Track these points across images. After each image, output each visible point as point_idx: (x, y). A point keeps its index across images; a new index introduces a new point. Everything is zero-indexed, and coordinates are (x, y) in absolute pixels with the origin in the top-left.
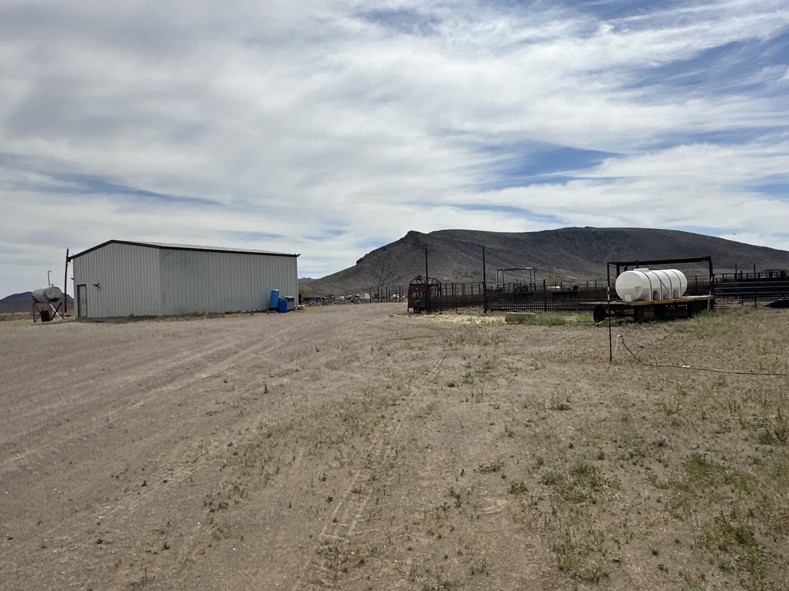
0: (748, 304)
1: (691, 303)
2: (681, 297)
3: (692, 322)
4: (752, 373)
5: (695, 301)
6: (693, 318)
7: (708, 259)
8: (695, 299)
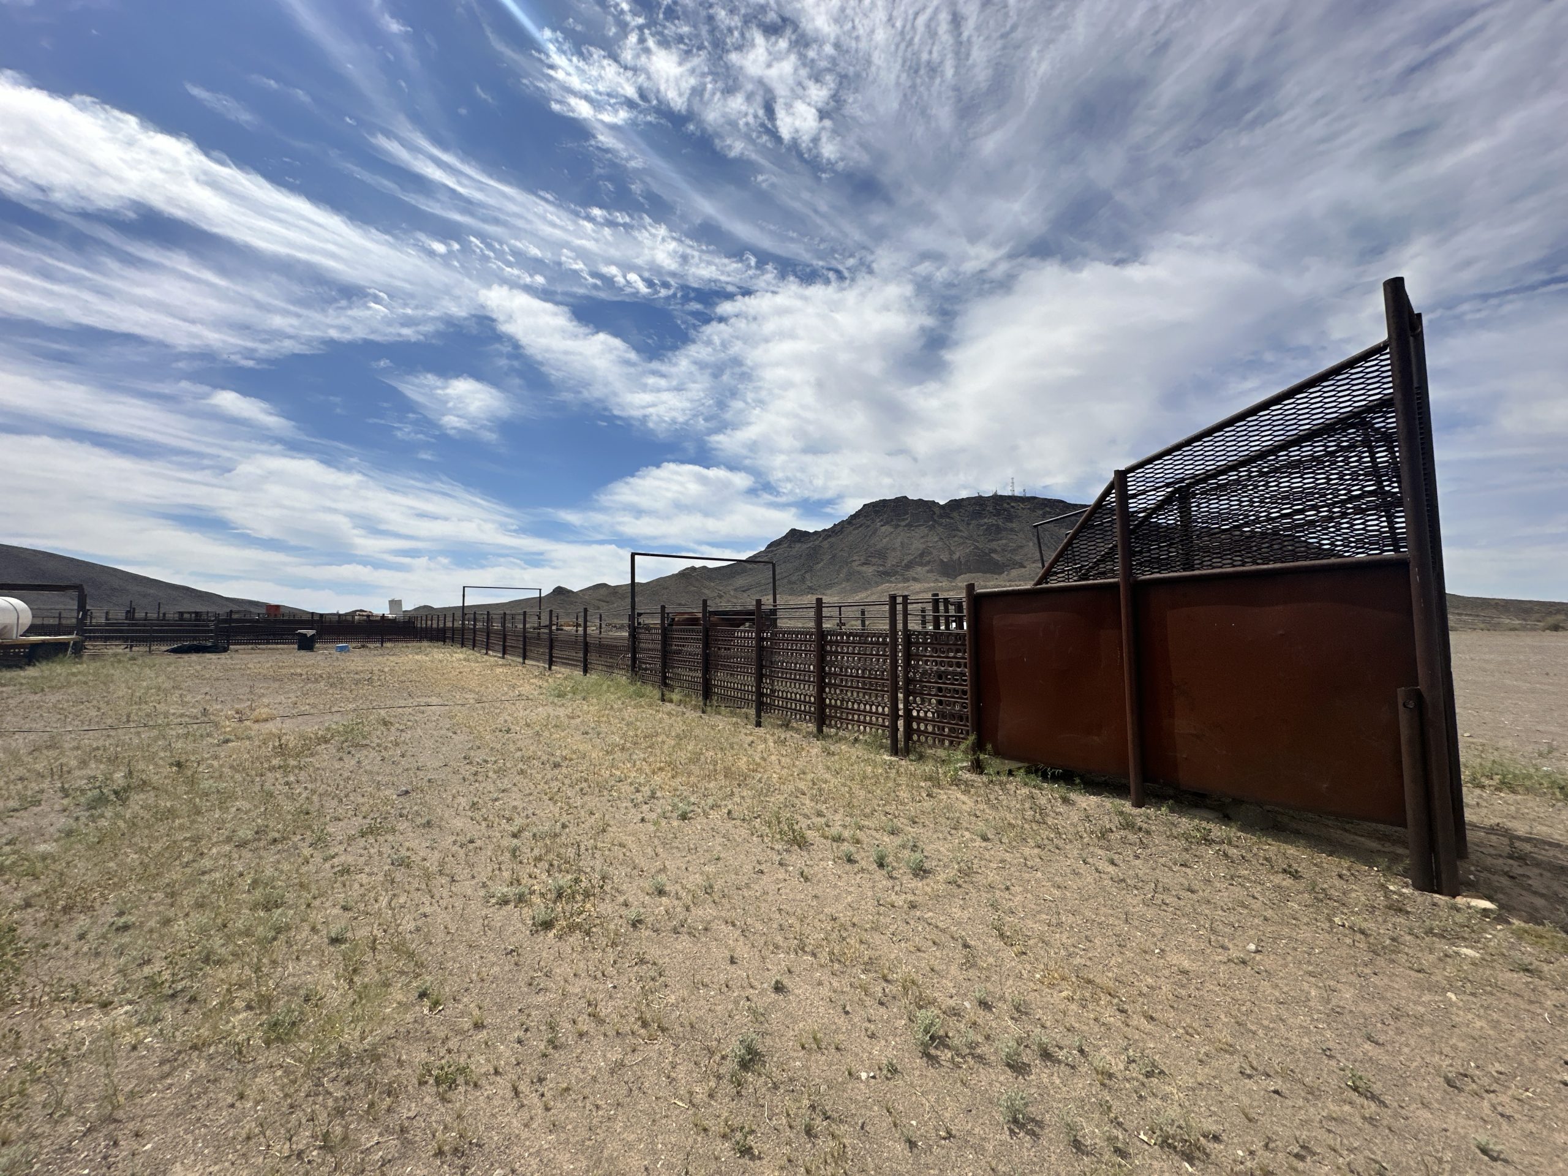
0: (142, 649)
1: (35, 646)
2: (15, 636)
3: (31, 672)
4: (112, 727)
5: (43, 643)
6: (34, 665)
7: (78, 588)
8: (43, 641)
